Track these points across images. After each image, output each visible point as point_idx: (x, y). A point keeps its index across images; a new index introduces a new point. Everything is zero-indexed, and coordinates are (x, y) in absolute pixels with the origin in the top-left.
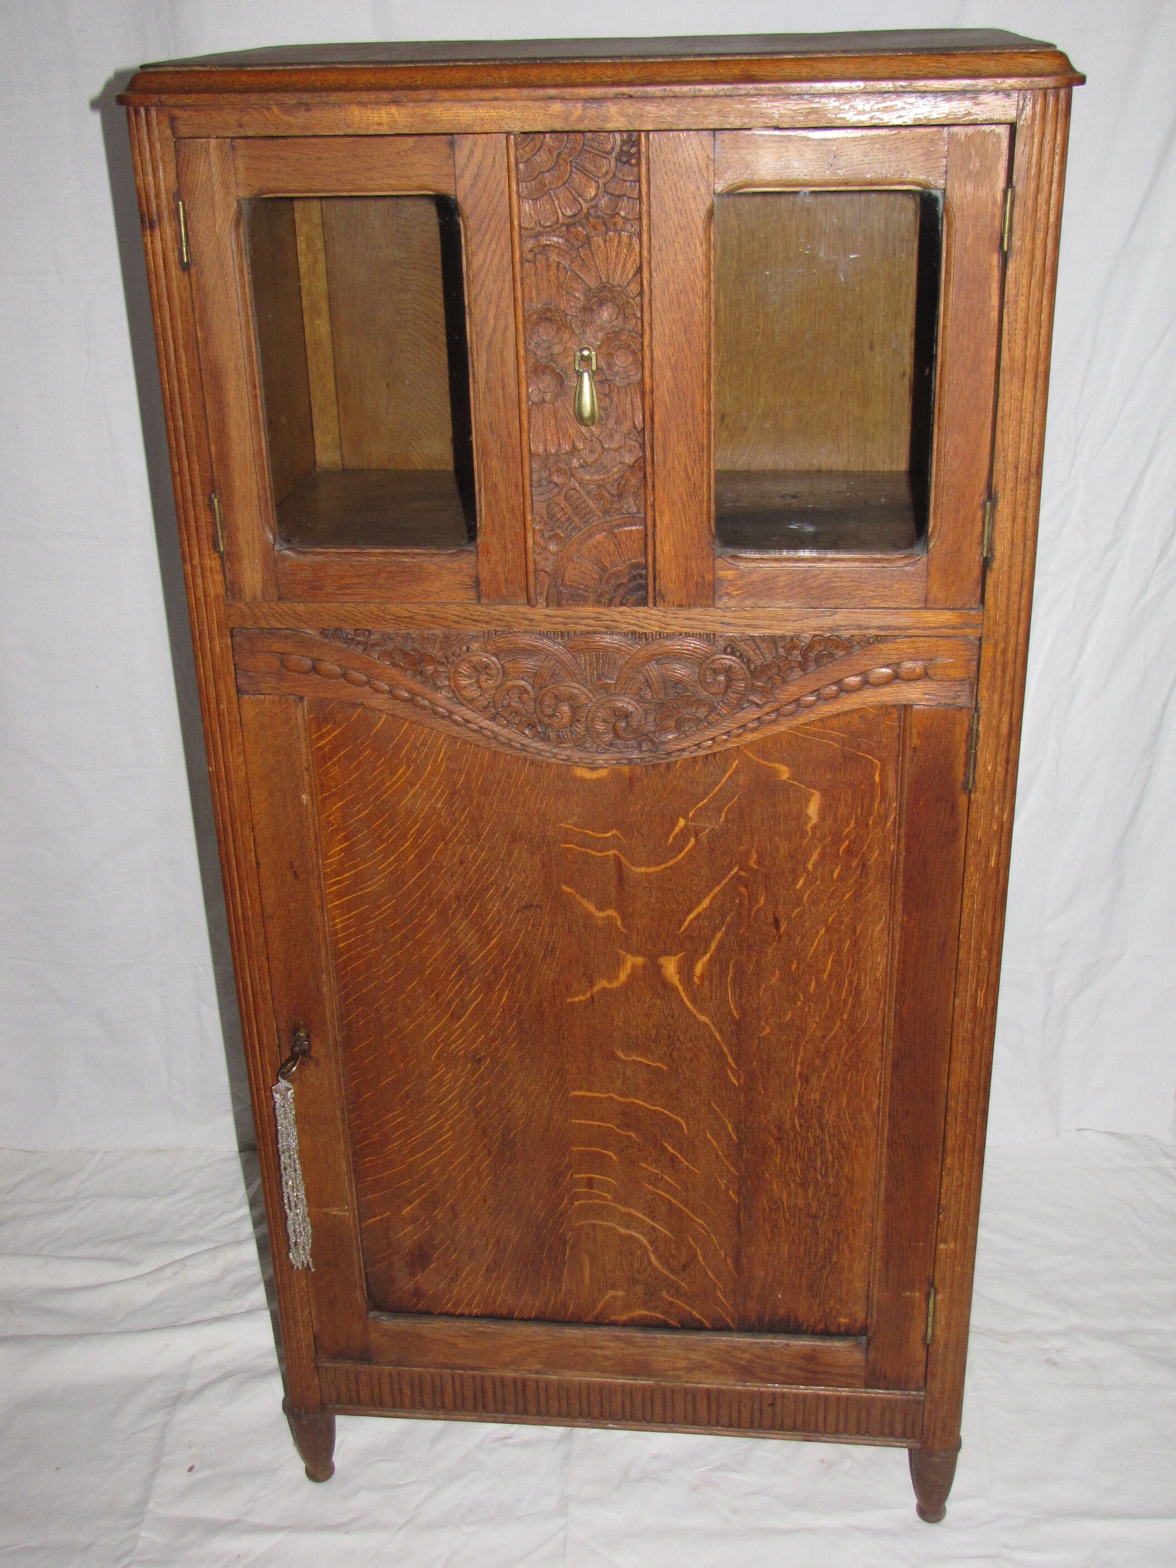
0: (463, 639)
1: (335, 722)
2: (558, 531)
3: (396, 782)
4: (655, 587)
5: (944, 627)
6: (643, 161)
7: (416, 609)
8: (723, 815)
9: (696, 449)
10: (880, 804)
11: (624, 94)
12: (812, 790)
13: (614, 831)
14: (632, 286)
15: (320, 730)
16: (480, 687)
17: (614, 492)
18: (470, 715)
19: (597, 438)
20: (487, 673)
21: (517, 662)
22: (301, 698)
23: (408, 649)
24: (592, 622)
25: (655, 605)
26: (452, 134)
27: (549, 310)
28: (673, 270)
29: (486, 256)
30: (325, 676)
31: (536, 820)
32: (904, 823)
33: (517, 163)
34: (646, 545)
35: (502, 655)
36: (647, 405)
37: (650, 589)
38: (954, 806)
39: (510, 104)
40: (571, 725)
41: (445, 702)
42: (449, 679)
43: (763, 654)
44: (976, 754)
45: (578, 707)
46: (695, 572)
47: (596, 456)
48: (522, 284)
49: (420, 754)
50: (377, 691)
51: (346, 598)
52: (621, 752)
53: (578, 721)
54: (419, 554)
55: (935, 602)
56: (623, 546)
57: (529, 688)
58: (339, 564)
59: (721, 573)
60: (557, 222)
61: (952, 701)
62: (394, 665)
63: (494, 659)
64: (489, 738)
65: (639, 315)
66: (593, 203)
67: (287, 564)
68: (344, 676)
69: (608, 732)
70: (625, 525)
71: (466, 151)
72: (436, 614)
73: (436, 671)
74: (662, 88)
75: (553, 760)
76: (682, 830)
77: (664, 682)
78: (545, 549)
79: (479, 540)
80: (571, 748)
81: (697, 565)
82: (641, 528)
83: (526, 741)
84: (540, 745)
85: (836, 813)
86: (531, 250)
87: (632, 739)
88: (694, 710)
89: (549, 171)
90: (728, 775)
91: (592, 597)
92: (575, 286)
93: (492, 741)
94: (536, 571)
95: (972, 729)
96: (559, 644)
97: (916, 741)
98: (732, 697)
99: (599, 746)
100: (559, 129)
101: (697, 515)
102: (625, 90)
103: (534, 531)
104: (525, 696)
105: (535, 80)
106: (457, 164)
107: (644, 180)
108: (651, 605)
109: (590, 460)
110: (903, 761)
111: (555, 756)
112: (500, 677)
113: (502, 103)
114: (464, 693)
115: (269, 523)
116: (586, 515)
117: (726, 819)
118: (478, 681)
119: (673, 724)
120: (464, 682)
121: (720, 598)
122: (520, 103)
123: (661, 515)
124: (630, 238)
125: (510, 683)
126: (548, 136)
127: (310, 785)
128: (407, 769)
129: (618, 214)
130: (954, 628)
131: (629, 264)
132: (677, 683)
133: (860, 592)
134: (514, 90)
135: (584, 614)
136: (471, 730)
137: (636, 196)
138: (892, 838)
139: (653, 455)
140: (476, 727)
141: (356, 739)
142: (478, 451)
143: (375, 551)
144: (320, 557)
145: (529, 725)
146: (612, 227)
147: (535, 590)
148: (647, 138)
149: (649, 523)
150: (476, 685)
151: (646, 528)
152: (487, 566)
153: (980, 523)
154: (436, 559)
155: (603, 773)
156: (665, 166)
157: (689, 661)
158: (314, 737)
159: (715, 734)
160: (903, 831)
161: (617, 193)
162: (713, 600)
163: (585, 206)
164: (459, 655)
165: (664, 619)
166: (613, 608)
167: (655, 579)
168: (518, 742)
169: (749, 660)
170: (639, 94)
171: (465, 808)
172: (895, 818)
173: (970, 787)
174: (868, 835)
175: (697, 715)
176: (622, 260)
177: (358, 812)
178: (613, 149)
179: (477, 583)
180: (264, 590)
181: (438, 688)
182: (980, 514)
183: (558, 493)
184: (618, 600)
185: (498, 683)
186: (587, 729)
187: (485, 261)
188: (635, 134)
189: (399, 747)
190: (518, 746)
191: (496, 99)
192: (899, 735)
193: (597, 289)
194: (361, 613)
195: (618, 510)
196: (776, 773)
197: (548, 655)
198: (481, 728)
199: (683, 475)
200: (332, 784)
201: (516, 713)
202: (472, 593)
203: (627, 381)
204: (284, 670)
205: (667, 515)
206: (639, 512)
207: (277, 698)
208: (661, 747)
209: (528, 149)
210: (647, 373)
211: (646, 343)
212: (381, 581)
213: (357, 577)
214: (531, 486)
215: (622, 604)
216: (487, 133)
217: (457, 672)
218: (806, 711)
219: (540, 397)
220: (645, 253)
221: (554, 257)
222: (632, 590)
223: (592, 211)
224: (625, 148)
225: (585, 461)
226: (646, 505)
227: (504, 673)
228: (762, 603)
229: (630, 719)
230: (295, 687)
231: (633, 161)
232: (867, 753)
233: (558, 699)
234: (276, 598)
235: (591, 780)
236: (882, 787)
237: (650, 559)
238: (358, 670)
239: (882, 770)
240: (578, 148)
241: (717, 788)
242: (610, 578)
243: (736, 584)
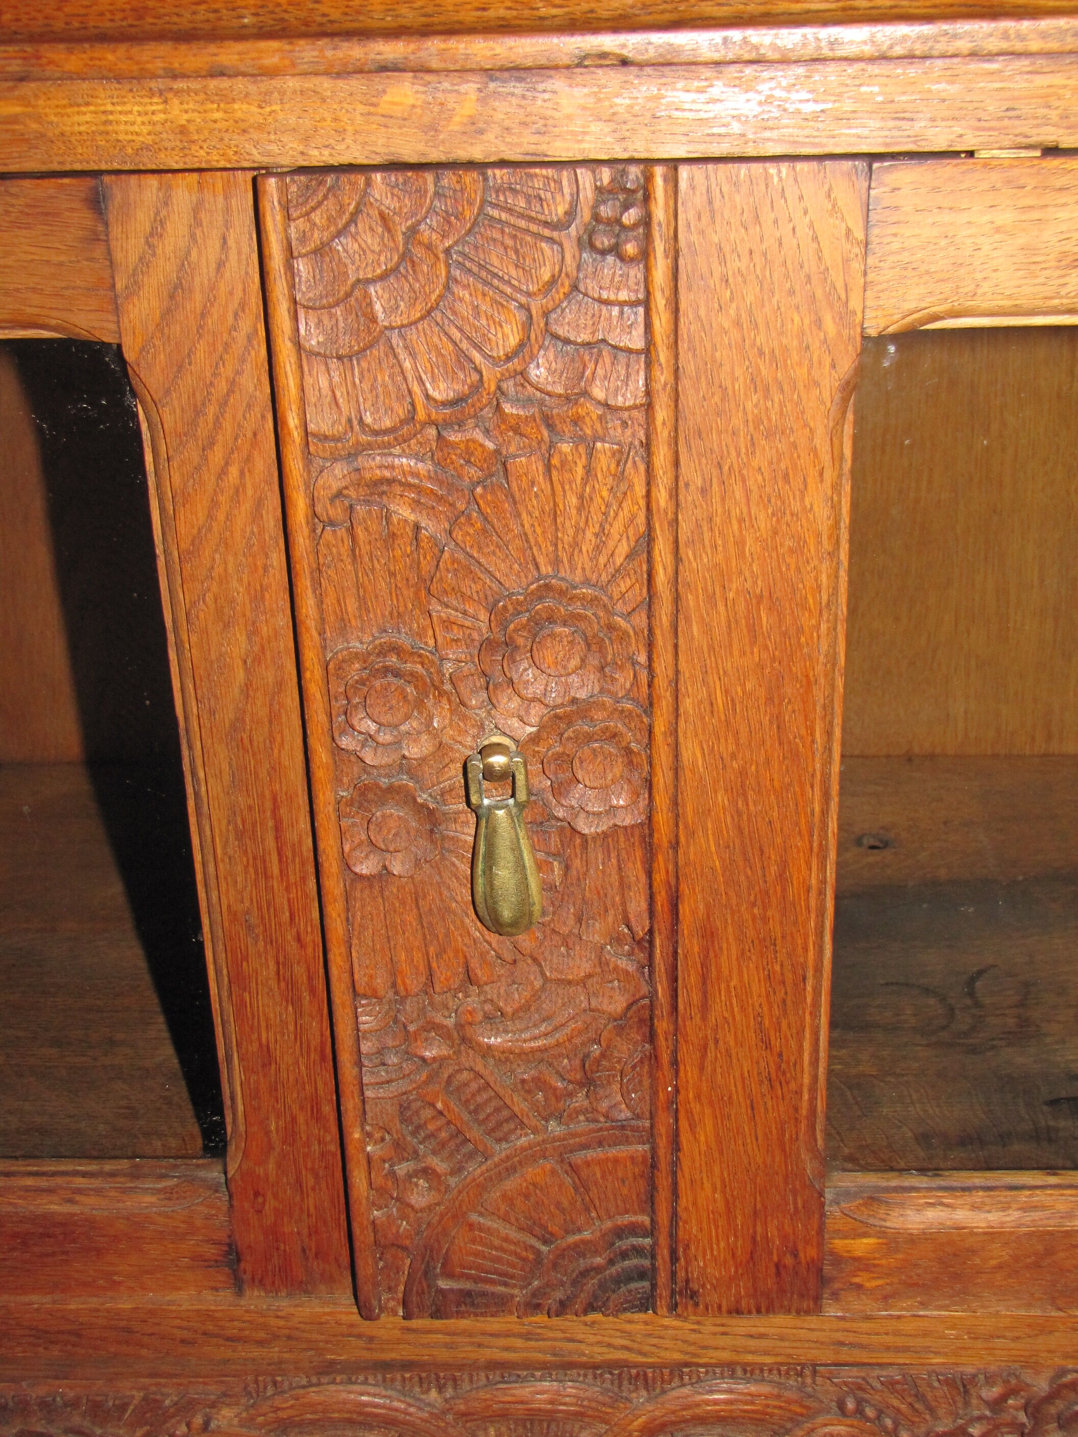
2: (431, 1157)
4: (673, 1275)
6: (659, 246)
9: (789, 976)
11: (603, 55)
14: (624, 584)
17: (574, 1074)
19: (529, 956)
24: (519, 1343)
25: (673, 1307)
26: (96, 174)
28: (740, 543)
29: (214, 504)
33: (290, 255)
34: (654, 1189)
36: (659, 877)
37: (663, 1279)
39: (266, 84)
46: (776, 1244)
47: (528, 994)
48: (317, 584)
56: (595, 1190)
59: (839, 1244)
60: (411, 418)
65: (642, 658)
66: (515, 364)
70: (601, 1145)
71: (142, 219)
74: (717, 36)
78: (398, 1198)
82: (643, 1151)
86: (339, 494)
89: (383, 277)
91: (520, 1296)
92: (464, 586)
100: (413, 159)
102: (608, 42)
105: (335, 15)
106: (118, 256)
107: (660, 301)
108: (662, 1309)
109: (512, 1005)
113: (240, 84)
116: (501, 1124)
121: (834, 1294)
122: (292, 83)
123: (694, 1125)
124: (620, 456)
126: (378, 177)
129: (585, 393)
131: (616, 528)
134: (274, 44)
137: (637, 341)
139: (675, 992)
142: (218, 972)
146: (568, 429)
147: (376, 1283)
148: (673, 181)
149: (663, 1141)
151: (654, 1150)
152: (254, 1223)
156: (723, 261)
161: (584, 337)
162: (817, 1299)
163: (490, 374)
165: (694, 1337)
166: (572, 1317)
167: (674, 1257)
170: (651, 54)
176: (596, 517)
178: (571, 214)
179: (234, 1255)
183: (430, 1080)
184: (582, 1302)
187: (210, 517)
188: (634, 171)
191: (219, 73)
193: (526, 591)
195: (583, 1114)
203: (607, 822)
205: (709, 1123)
206: (636, 1117)
209: (317, 217)
210: (662, 801)
211: (660, 728)
214: (358, 1063)
215: (590, 1308)
216: (200, 170)
220: (662, 497)
221: (404, 512)
222: (617, 1281)
223: (509, 386)
224: (606, 211)
225: (498, 1008)
226: (654, 1102)
228: (937, 1303)
231: (630, 249)
237: (663, 1217)
240: (469, 214)
242: (562, 1256)
243: (875, 1266)
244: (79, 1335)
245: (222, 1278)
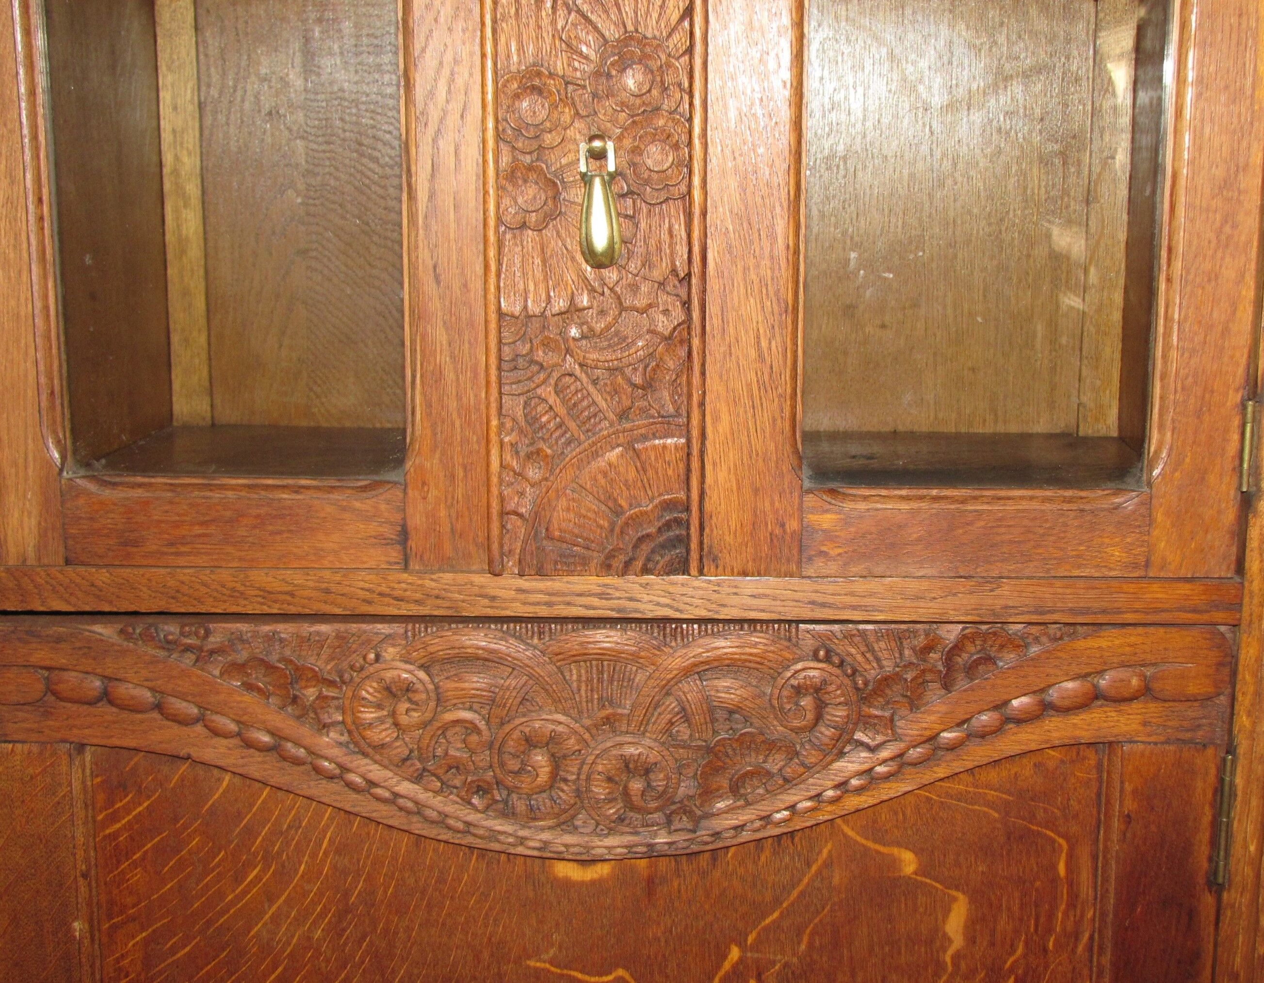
0: (369, 641)
1: (139, 791)
2: (541, 445)
3: (245, 892)
4: (701, 543)
5: (1179, 609)
7: (298, 579)
8: (805, 938)
9: (775, 307)
10: (1066, 914)
12: (954, 893)
13: (620, 972)
14: (676, 37)
15: (113, 804)
16: (396, 724)
17: (638, 379)
18: (377, 772)
19: (611, 289)
20: (410, 700)
21: (461, 680)
22: (81, 747)
23: (273, 658)
24: (596, 601)
25: (701, 572)
27: (539, 74)
30: (122, 707)
31: (486, 955)
32: (1109, 945)
34: (688, 470)
35: (435, 670)
36: (696, 234)
37: (694, 545)
38: (1192, 914)
40: (551, 787)
41: (336, 752)
42: (342, 709)
43: (878, 660)
44: (1229, 825)
45: (565, 757)
46: (770, 517)
47: (609, 319)
48: (494, 31)
49: (288, 844)
50: (216, 733)
51: (181, 561)
52: (636, 833)
53: (565, 780)
54: (307, 488)
55: (1162, 568)
56: (650, 473)
57: (482, 725)
58: (171, 502)
59: (812, 519)
61: (1188, 735)
62: (249, 687)
63: (422, 675)
64: (409, 812)
65: (686, 85)
67: (81, 502)
68: (159, 707)
69: (614, 800)
70: (655, 437)
72: (333, 587)
73: (321, 697)
75: (520, 850)
76: (735, 966)
77: (711, 710)
78: (520, 475)
79: (409, 464)
80: (550, 828)
81: (772, 503)
82: (683, 441)
83: (473, 817)
84: (499, 825)
85: (994, 931)
87: (657, 809)
88: (761, 758)
90: (814, 868)
91: (597, 558)
92: (582, 35)
93: (415, 819)
94: (503, 513)
95: (1221, 781)
96: (535, 648)
97: (1130, 805)
98: (826, 732)
99: (598, 824)
101: (774, 420)
103: (502, 444)
104: (474, 738)
108: (694, 571)
109: (599, 326)
110: (1107, 839)
111: (522, 841)
112: (432, 704)
114: (368, 733)
115: (55, 432)
116: (589, 418)
117: (811, 945)
118: (393, 714)
119: (725, 783)
120: (369, 715)
121: (810, 559)
123: (716, 419)
125: (449, 717)
127: (89, 904)
128: (264, 870)
130: (1195, 611)
132: (731, 712)
133: (1040, 551)
135: (578, 588)
136: (378, 799)
138: (1086, 972)
139: (703, 319)
140: (387, 794)
141: (176, 820)
143: (234, 482)
144: (140, 491)
145: (479, 789)
147: (501, 546)
149: (695, 433)
150: (390, 720)
151: (689, 440)
152: (421, 507)
153: (1236, 437)
154: (335, 496)
155: (602, 870)
157: (756, 673)
158: (100, 817)
159: (795, 798)
160: (1106, 960)
162: (799, 563)
164: (362, 668)
165: (716, 595)
166: (632, 578)
167: (702, 529)
168: (458, 819)
169: (855, 671)
171: (363, 938)
172: (1091, 938)
173: (1220, 880)
174: (1046, 967)
175: (767, 766)
177: (173, 951)
179: (404, 535)
180: (40, 549)
181: (324, 727)
182: (1236, 422)
183: (545, 381)
184: (639, 564)
185: (428, 715)
186: (578, 793)
189: (250, 833)
190: (460, 826)
192: (1099, 795)
193: (618, 41)
194: (205, 585)
195: (643, 411)
196: (894, 863)
197: (514, 666)
198: (396, 795)
199: (753, 354)
200: (129, 900)
201: (458, 768)
202: (395, 554)
203: (663, 196)
204: (50, 698)
205: (725, 417)
206: (678, 414)
207: (35, 749)
208: (704, 823)
210: (696, 181)
211: (697, 131)
212: (242, 532)
213: (202, 524)
214: (499, 368)
215: (646, 571)
217: (355, 697)
218: (950, 756)
219: (519, 218)
222: (663, 546)
225: (591, 329)
226: (689, 403)
227: (438, 700)
228: (878, 570)
229: (652, 776)
230: (71, 727)
232: (1047, 828)
233: (530, 742)
234: (62, 562)
235: (582, 883)
236: (1071, 884)
237: (695, 493)
238: (183, 697)
239: (1070, 857)
241: (795, 893)
242: (627, 524)
243: (837, 537)
244: (292, 595)
245: (394, 554)
